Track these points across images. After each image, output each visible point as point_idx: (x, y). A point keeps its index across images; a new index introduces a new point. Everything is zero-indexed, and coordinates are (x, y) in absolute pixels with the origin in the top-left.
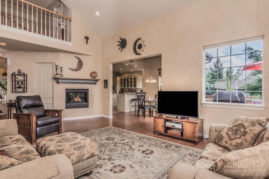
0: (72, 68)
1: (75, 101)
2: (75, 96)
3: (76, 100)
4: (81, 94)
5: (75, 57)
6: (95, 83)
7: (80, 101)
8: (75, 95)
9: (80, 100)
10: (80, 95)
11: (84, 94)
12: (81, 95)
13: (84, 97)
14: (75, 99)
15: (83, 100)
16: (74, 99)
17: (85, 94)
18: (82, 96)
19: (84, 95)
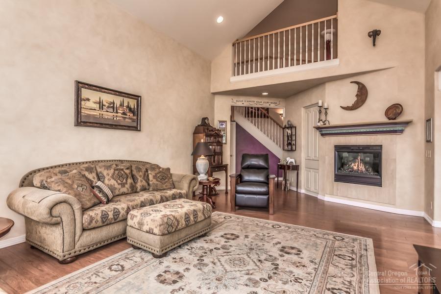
0: (345, 106)
1: (352, 168)
2: (352, 159)
3: (355, 168)
4: (365, 155)
5: (351, 82)
6: (401, 131)
7: (364, 169)
8: (353, 157)
9: (362, 168)
10: (362, 158)
11: (372, 155)
12: (365, 157)
13: (372, 162)
14: (353, 164)
15: (370, 169)
16: (351, 164)
17: (374, 157)
18: (368, 159)
19: (372, 158)
